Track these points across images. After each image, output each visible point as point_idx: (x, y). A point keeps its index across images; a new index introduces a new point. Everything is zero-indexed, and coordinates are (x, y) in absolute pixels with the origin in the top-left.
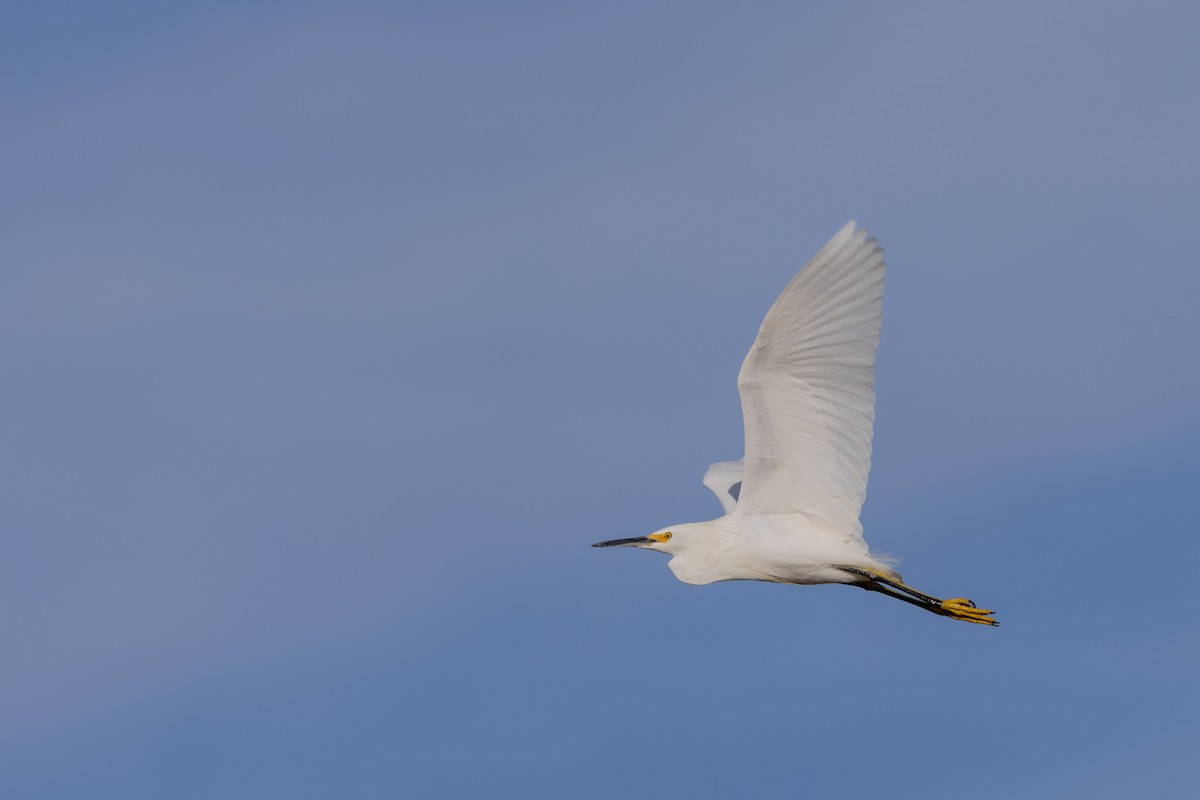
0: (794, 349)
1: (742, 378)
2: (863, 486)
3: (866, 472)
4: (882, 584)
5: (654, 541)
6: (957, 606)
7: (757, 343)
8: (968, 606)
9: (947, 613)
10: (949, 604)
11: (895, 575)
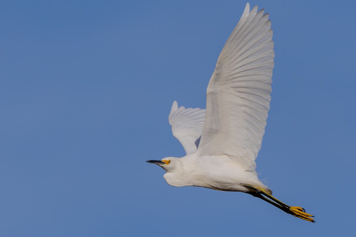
0: (233, 73)
1: (209, 90)
2: (260, 142)
3: (262, 135)
4: (262, 195)
5: (164, 163)
6: (297, 210)
7: (215, 72)
8: (302, 211)
9: (292, 213)
10: (293, 208)
11: (269, 190)
